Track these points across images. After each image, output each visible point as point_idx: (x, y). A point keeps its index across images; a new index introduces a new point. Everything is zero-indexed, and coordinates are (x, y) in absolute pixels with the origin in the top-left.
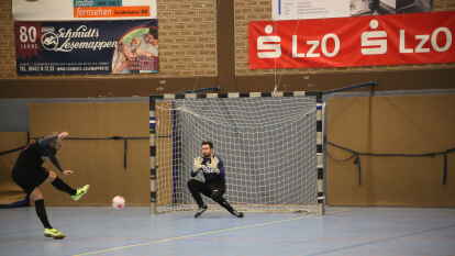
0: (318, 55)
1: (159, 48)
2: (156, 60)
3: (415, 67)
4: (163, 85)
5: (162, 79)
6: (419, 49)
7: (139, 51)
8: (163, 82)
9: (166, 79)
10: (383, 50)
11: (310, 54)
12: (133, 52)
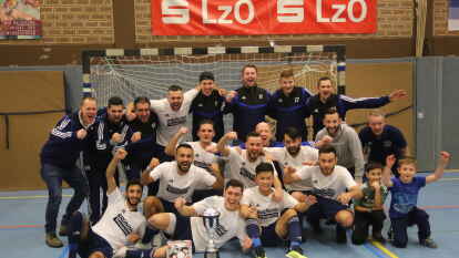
0: (230, 22)
1: (41, 10)
2: (39, 25)
3: (332, 36)
4: (46, 53)
5: (46, 47)
6: (335, 19)
7: (15, 14)
8: (48, 50)
9: (52, 46)
10: (300, 18)
11: (222, 21)
12: (9, 14)
